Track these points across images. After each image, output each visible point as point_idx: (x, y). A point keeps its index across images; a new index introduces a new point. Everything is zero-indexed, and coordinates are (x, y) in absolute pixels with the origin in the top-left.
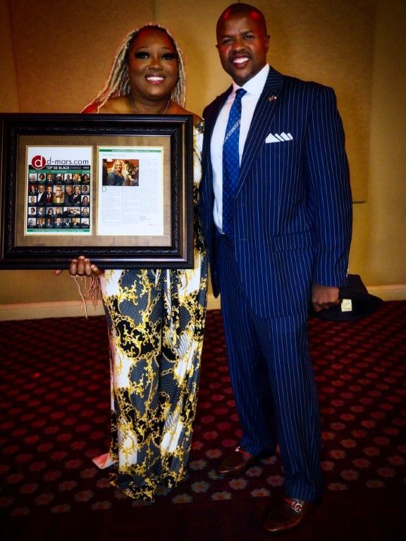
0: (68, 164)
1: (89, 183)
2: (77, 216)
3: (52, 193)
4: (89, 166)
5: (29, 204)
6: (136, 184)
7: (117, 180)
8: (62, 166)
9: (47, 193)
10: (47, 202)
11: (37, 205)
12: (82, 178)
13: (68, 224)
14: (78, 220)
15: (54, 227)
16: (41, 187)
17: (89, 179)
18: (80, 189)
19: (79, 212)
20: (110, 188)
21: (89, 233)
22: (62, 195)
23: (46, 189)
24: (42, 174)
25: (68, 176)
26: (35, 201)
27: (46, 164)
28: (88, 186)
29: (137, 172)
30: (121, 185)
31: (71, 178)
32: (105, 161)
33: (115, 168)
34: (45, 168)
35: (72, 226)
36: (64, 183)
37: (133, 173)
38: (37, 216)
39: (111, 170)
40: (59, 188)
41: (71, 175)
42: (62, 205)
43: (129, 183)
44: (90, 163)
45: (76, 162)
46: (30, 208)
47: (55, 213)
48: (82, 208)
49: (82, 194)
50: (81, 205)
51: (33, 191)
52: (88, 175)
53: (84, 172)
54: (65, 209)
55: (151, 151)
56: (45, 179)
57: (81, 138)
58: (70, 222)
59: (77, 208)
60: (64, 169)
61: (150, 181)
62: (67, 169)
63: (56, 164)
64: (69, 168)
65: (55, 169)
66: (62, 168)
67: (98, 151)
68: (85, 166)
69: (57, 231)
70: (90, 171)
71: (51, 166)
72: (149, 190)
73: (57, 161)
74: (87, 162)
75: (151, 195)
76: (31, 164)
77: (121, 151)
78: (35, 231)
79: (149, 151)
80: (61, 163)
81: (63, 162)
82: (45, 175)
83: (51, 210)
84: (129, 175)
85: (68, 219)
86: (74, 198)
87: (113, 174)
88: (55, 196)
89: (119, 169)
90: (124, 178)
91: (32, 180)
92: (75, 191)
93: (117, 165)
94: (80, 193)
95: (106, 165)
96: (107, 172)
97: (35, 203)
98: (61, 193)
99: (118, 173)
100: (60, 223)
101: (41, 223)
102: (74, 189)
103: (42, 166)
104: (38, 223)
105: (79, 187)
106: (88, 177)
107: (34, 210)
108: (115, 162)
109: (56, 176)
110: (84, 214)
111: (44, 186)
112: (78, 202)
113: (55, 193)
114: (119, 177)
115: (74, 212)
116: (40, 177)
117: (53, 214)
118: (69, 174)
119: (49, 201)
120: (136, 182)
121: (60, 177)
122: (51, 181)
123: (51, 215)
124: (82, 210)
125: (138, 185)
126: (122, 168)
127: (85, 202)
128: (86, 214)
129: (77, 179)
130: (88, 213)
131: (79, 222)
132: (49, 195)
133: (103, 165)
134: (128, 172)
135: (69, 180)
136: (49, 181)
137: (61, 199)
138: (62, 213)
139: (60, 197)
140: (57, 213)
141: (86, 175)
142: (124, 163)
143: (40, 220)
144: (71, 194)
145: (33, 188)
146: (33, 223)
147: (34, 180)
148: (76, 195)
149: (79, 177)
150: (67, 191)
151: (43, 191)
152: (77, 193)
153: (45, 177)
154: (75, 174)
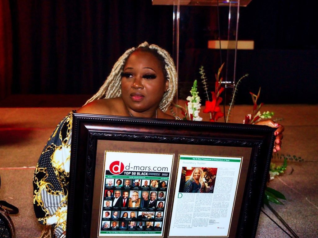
0: (147, 171)
1: (166, 190)
2: (151, 220)
3: (128, 198)
4: (168, 173)
5: (104, 208)
6: (212, 191)
8: (141, 172)
9: (123, 198)
10: (122, 206)
11: (112, 209)
12: (160, 184)
13: (141, 227)
14: (151, 223)
15: (128, 229)
16: (118, 192)
17: (166, 186)
18: (157, 195)
19: (153, 217)
20: (186, 195)
21: (160, 235)
22: (138, 200)
23: (123, 194)
24: (119, 180)
25: (146, 182)
28: (165, 193)
29: (214, 181)
30: (196, 192)
31: (148, 184)
32: (184, 168)
33: (194, 176)
34: (123, 174)
35: (145, 229)
36: (141, 189)
38: (111, 220)
39: (189, 178)
40: (135, 194)
41: (149, 181)
42: (137, 210)
43: (204, 190)
44: (169, 171)
45: (155, 169)
46: (105, 212)
47: (129, 217)
48: (157, 213)
49: (158, 200)
50: (155, 210)
51: (109, 196)
52: (166, 182)
53: (162, 179)
54: (140, 213)
55: (231, 161)
56: (122, 185)
57: (163, 145)
58: (143, 225)
59: (153, 213)
60: (142, 175)
61: (224, 189)
62: (145, 176)
63: (135, 170)
64: (148, 174)
65: (134, 175)
66: (141, 174)
67: (179, 158)
68: (164, 173)
69: (130, 233)
70: (168, 178)
71: (129, 172)
72: (223, 197)
73: (136, 168)
74: (166, 169)
75: (223, 202)
76: (108, 169)
77: (202, 159)
78: (109, 233)
79: (229, 160)
80: (140, 169)
81: (142, 168)
82: (122, 180)
83: (126, 214)
84: (206, 182)
85: (142, 223)
86: (150, 203)
87: (191, 181)
88: (131, 201)
89: (197, 177)
90: (201, 186)
91: (108, 185)
92: (151, 197)
93: (196, 173)
94: (156, 199)
95: (186, 173)
96: (185, 179)
97: (110, 207)
98: (137, 198)
99: (195, 180)
100: (134, 226)
101: (114, 226)
102: (151, 195)
103: (119, 172)
104: (112, 226)
105: (156, 193)
106: (166, 184)
107: (109, 214)
108: (194, 171)
109: (134, 182)
110: (158, 218)
111: (121, 191)
112: (154, 207)
113: (131, 198)
114: (196, 184)
115: (148, 216)
116: (117, 183)
117: (127, 218)
118: (147, 180)
119: (124, 206)
120: (211, 189)
121: (137, 183)
122: (128, 186)
123: (125, 218)
124: (156, 214)
125: (213, 192)
126: (200, 176)
127: (160, 207)
128: (160, 218)
129: (155, 186)
130: (162, 217)
131: (152, 226)
132: (124, 200)
133: (182, 173)
134: (206, 179)
135: (147, 186)
136: (126, 186)
137: (137, 204)
138: (136, 217)
139: (135, 202)
140: (131, 216)
141: (164, 182)
142: (202, 171)
143: (114, 223)
144: (147, 199)
145: (109, 193)
146: (107, 226)
147: (110, 185)
148: (152, 200)
149: (157, 183)
150: (143, 197)
151: (119, 196)
152: (153, 199)
153: (122, 183)
154: (153, 180)
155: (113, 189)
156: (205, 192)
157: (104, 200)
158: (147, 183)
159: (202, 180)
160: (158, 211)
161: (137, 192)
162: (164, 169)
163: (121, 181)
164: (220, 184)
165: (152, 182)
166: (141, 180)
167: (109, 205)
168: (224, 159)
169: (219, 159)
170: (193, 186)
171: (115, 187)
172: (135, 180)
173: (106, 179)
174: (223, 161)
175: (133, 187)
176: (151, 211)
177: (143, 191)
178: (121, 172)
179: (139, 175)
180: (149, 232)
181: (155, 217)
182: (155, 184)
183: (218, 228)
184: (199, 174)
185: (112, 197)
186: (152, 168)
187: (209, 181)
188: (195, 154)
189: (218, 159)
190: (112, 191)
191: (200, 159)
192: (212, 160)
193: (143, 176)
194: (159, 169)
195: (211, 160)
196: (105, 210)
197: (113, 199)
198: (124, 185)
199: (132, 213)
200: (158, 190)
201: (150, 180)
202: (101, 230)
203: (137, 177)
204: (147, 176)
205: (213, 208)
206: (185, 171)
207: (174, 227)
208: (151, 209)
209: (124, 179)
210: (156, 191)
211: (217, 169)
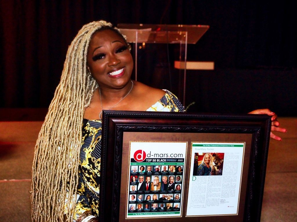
0: (165, 157)
1: (182, 174)
2: (171, 201)
3: (150, 183)
4: (183, 159)
5: (130, 192)
6: (220, 174)
7: (205, 171)
8: (160, 159)
9: (146, 182)
10: (145, 190)
11: (137, 193)
12: (177, 169)
13: (162, 208)
15: (151, 210)
16: (141, 177)
17: (182, 170)
18: (175, 179)
19: (172, 198)
20: (199, 178)
21: (179, 215)
22: (158, 183)
23: (146, 179)
24: (142, 166)
25: (165, 168)
26: (136, 190)
27: (147, 157)
28: (181, 176)
29: (222, 164)
30: (208, 175)
31: (167, 169)
32: (196, 154)
33: (205, 160)
34: (145, 161)
35: (165, 210)
36: (161, 174)
37: (219, 164)
38: (136, 202)
39: (201, 163)
40: (156, 178)
41: (167, 167)
42: (158, 193)
43: (214, 173)
44: (184, 157)
45: (172, 156)
46: (131, 195)
47: (152, 199)
48: (175, 194)
49: (176, 183)
50: (174, 193)
51: (134, 181)
52: (182, 167)
53: (178, 164)
54: (161, 196)
55: (235, 146)
56: (145, 171)
57: (178, 134)
58: (164, 206)
59: (172, 195)
60: (161, 162)
61: (231, 172)
62: (164, 162)
63: (155, 157)
64: (166, 160)
65: (154, 162)
66: (160, 160)
67: (192, 146)
68: (179, 159)
69: (153, 214)
70: (183, 163)
71: (150, 159)
72: (230, 178)
73: (156, 155)
74: (181, 155)
75: (232, 183)
76: (133, 157)
77: (211, 146)
78: (135, 215)
79: (234, 146)
80: (159, 156)
81: (161, 156)
83: (149, 197)
84: (215, 166)
85: (163, 204)
86: (169, 186)
87: (202, 165)
88: (153, 185)
89: (207, 161)
90: (211, 169)
91: (133, 172)
92: (170, 180)
93: (207, 158)
94: (174, 182)
95: (198, 158)
96: (198, 164)
97: (135, 191)
98: (158, 182)
99: (206, 164)
100: (156, 208)
101: (139, 208)
102: (169, 179)
103: (142, 159)
104: (137, 208)
105: (174, 177)
106: (182, 169)
107: (134, 197)
108: (205, 156)
109: (154, 168)
110: (176, 199)
111: (144, 176)
112: (172, 190)
113: (152, 182)
114: (207, 168)
115: (168, 198)
116: (140, 169)
117: (150, 200)
118: (165, 166)
119: (147, 189)
120: (220, 172)
121: (157, 168)
122: (150, 172)
123: (148, 201)
124: (175, 196)
125: (222, 175)
126: (210, 160)
127: (177, 189)
128: (178, 199)
129: (172, 171)
130: (180, 199)
131: (172, 206)
132: (147, 184)
133: (195, 158)
134: (215, 163)
135: (165, 171)
136: (149, 172)
137: (158, 187)
138: (158, 199)
139: (157, 186)
140: (153, 199)
141: (180, 167)
142: (212, 156)
143: (139, 205)
144: (167, 183)
145: (134, 178)
146: (133, 208)
147: (135, 171)
148: (170, 184)
149: (174, 168)
150: (163, 181)
151: (143, 181)
152: (171, 182)
153: (145, 169)
154: (170, 166)
155: (138, 174)
156: (215, 175)
157: (130, 185)
158: (166, 168)
159: (212, 164)
160: (176, 193)
161: (158, 177)
162: (179, 155)
163: (144, 168)
164: (227, 167)
166: (160, 166)
167: (134, 190)
168: (229, 145)
169: (226, 145)
170: (205, 170)
171: (139, 173)
172: (155, 166)
175: (154, 172)
176: (170, 194)
177: (162, 176)
179: (159, 162)
180: (169, 213)
181: (174, 198)
182: (173, 169)
183: (228, 207)
184: (209, 159)
185: (137, 182)
186: (169, 155)
187: (218, 165)
188: (205, 141)
189: (224, 145)
191: (209, 146)
192: (219, 146)
193: (163, 162)
194: (175, 156)
195: (218, 146)
196: (131, 194)
197: (137, 184)
198: (147, 171)
199: (154, 196)
200: (175, 174)
201: (168, 166)
202: (128, 212)
203: (157, 164)
204: (165, 162)
205: (223, 189)
206: (197, 157)
207: (190, 207)
208: (170, 191)
210: (174, 175)
211: (224, 153)
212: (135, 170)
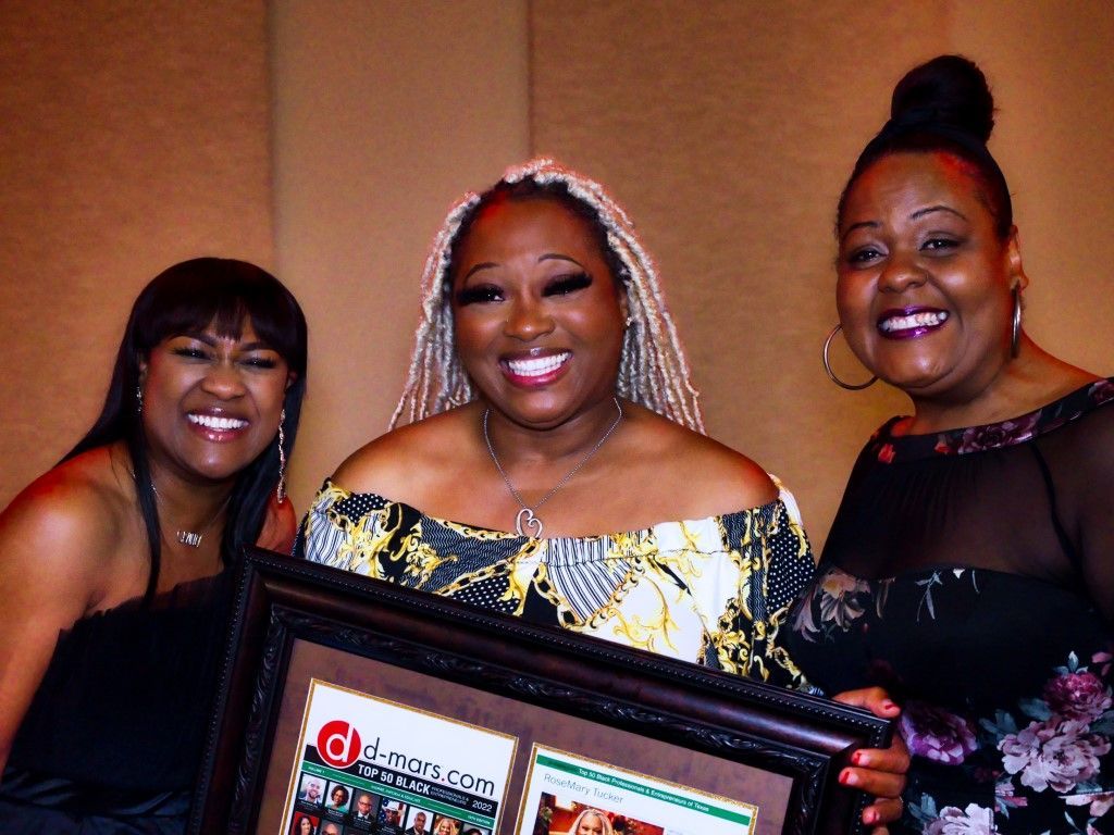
0: (428, 777)
4: (495, 804)
8: (409, 779)
16: (332, 829)
24: (341, 787)
25: (421, 819)
31: (427, 828)
34: (354, 770)
41: (429, 817)
44: (498, 796)
45: (455, 778)
53: (472, 819)
55: (712, 812)
56: (347, 806)
57: (484, 699)
60: (411, 790)
62: (421, 794)
63: (392, 767)
64: (430, 790)
65: (386, 783)
66: (408, 784)
67: (533, 760)
68: (479, 799)
70: (492, 822)
71: (373, 766)
73: (394, 757)
74: (489, 786)
76: (314, 743)
77: (612, 781)
79: (707, 809)
80: (407, 766)
81: (415, 766)
82: (350, 791)
91: (307, 798)
93: (586, 829)
95: (550, 816)
103: (345, 760)
108: (581, 816)
109: (383, 807)
111: (342, 827)
116: (333, 795)
118: (425, 812)
121: (394, 812)
122: (366, 817)
133: (538, 813)
135: (419, 831)
136: (360, 815)
141: (478, 832)
142: (610, 827)
145: (305, 826)
147: (313, 798)
149: (455, 831)
153: (349, 801)
154: (443, 817)
155: (320, 814)
158: (424, 821)
162: (482, 783)
163: (346, 792)
165: (439, 820)
166: (405, 807)
168: (688, 800)
169: (671, 795)
171: (327, 808)
172: (387, 800)
173: (302, 774)
174: (686, 806)
178: (349, 761)
186: (444, 774)
188: (588, 755)
189: (668, 794)
190: (316, 819)
191: (604, 779)
192: (644, 794)
193: (415, 792)
194: (467, 782)
195: (643, 790)
198: (354, 810)
201: (435, 814)
204: (425, 795)
206: (550, 811)
209: (355, 789)
211: (662, 829)
212: (314, 794)
